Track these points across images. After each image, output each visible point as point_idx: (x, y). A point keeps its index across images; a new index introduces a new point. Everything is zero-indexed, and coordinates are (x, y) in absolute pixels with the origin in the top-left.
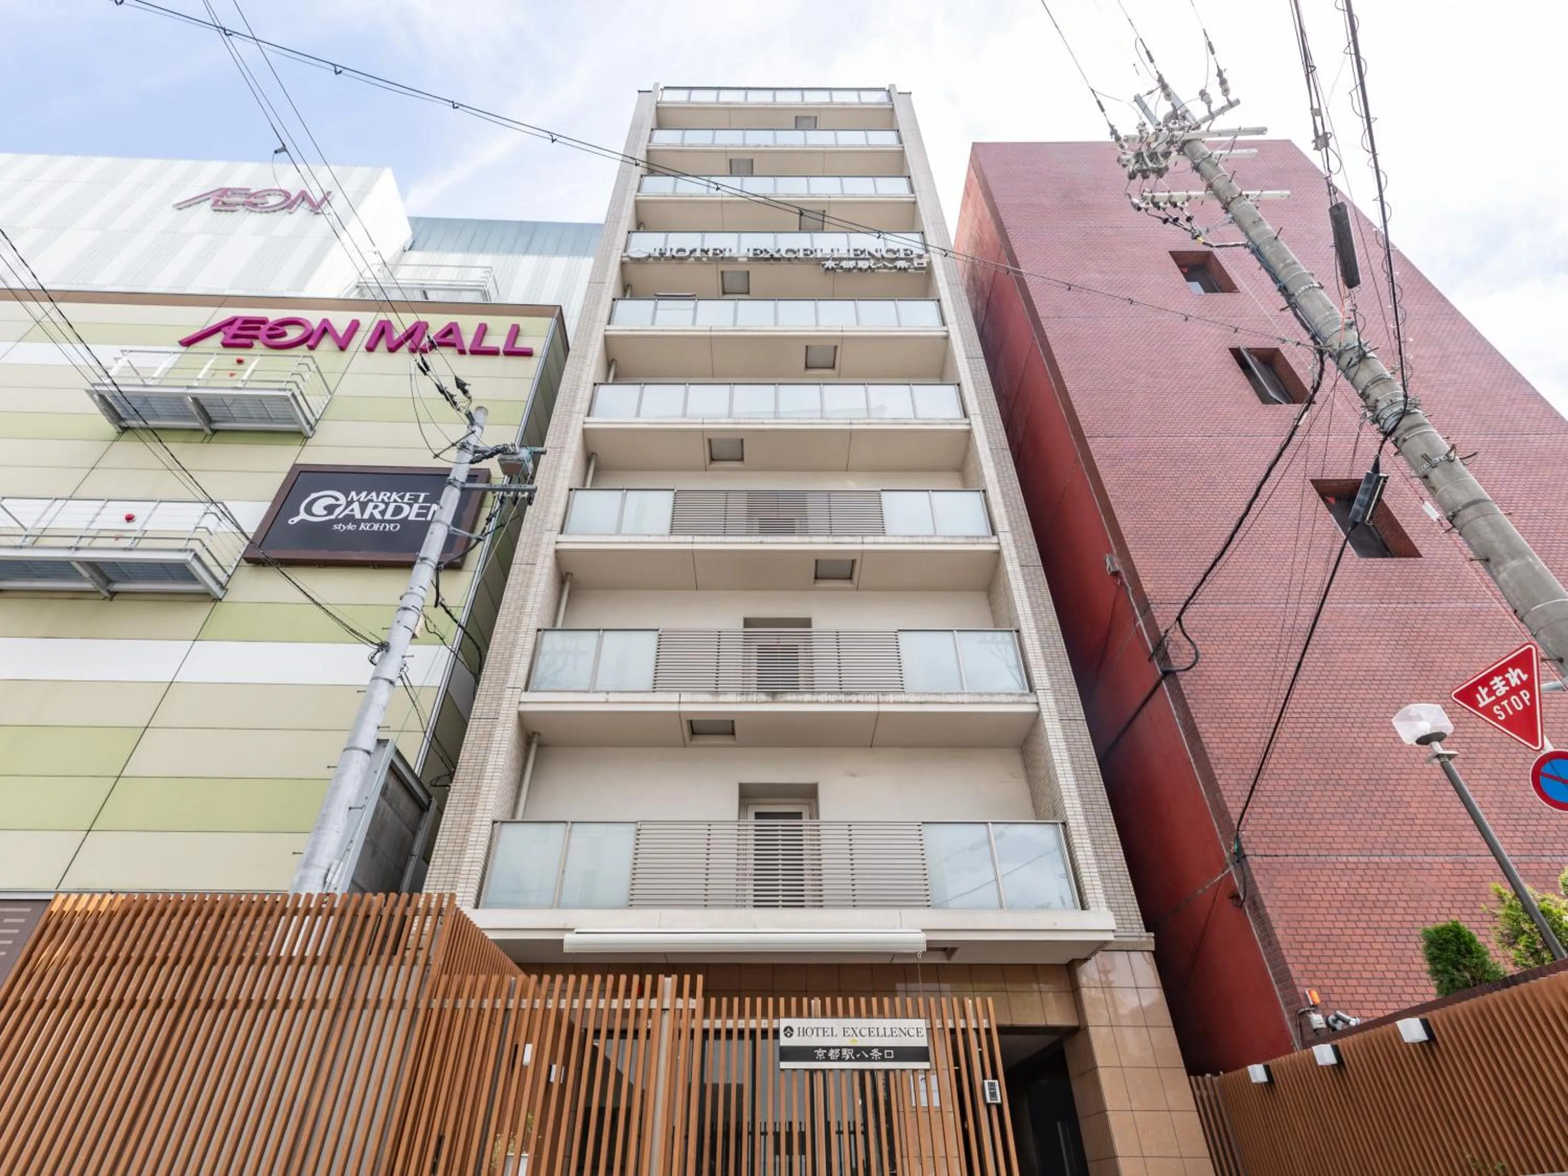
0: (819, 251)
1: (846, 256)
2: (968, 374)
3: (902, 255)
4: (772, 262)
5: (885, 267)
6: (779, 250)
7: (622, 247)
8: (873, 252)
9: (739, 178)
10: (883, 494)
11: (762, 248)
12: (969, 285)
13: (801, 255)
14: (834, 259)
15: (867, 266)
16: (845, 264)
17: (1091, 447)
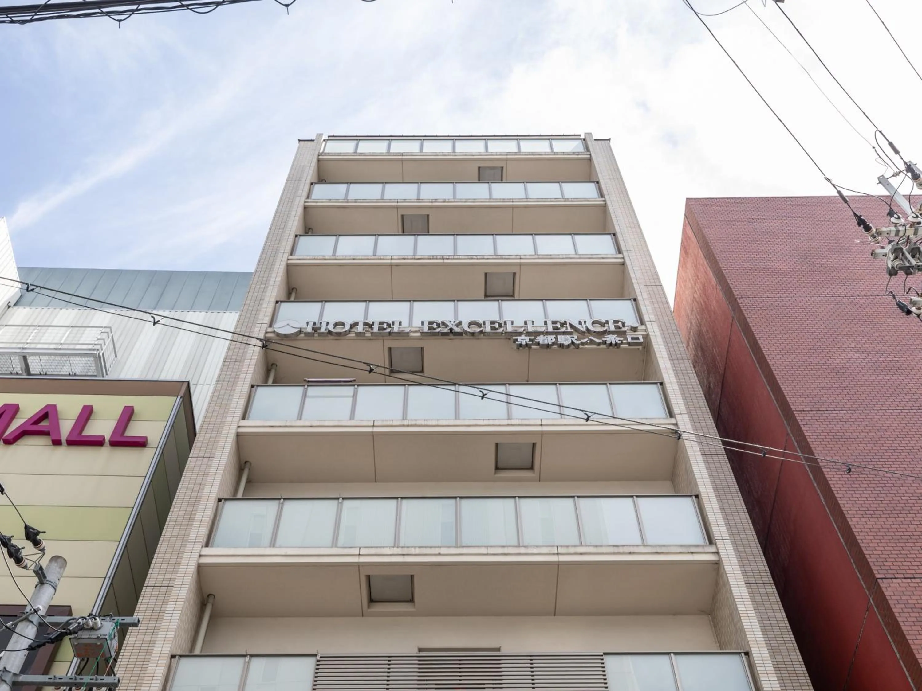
0: (509, 324)
1: (543, 329)
2: (708, 481)
3: (612, 328)
4: (451, 336)
5: (592, 342)
6: (460, 323)
7: (267, 320)
8: (576, 325)
9: (412, 238)
10: (609, 661)
11: (440, 322)
12: (696, 355)
13: (488, 329)
14: (528, 334)
15: (568, 342)
16: (541, 339)
17: (887, 593)
